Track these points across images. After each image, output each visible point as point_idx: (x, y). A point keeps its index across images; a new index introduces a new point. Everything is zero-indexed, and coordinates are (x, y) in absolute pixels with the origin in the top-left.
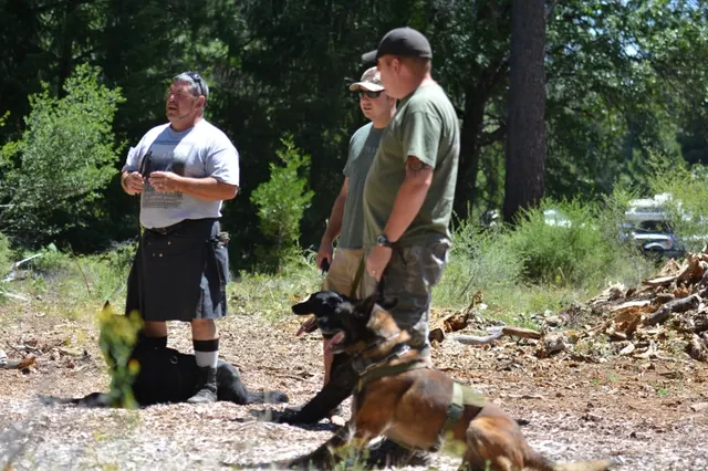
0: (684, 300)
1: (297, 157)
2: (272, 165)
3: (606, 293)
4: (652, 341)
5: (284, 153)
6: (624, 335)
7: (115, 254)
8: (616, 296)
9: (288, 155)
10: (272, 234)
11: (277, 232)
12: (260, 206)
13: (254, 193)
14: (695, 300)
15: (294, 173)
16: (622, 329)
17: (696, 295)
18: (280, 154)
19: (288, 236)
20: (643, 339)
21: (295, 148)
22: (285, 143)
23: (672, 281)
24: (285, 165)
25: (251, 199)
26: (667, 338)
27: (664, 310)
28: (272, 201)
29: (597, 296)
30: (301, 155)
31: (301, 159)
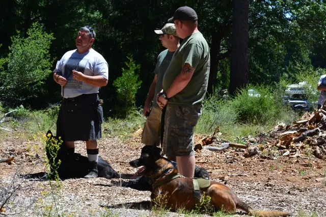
0: (312, 131)
1: (134, 65)
2: (123, 69)
3: (277, 127)
4: (298, 150)
5: (128, 63)
6: (285, 147)
7: (51, 109)
8: (281, 129)
9: (130, 64)
10: (123, 100)
11: (125, 100)
12: (117, 87)
13: (115, 82)
14: (317, 130)
15: (133, 72)
16: (284, 144)
17: (318, 128)
18: (126, 63)
19: (130, 101)
20: (293, 149)
21: (133, 61)
22: (129, 58)
23: (307, 122)
24: (129, 69)
25: (113, 84)
26: (305, 148)
27: (303, 135)
28: (123, 85)
29: (272, 129)
30: (136, 64)
31: (136, 66)
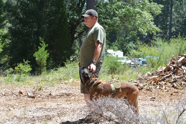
0: (168, 75)
1: (45, 45)
2: (39, 47)
3: (146, 74)
4: (163, 85)
5: (42, 44)
6: (156, 84)
7: (8, 71)
8: (149, 75)
9: (43, 44)
10: (39, 64)
11: (41, 64)
12: (36, 57)
13: (34, 54)
14: (171, 75)
15: (44, 49)
16: (155, 83)
17: (171, 74)
18: (40, 44)
19: (44, 65)
20: (161, 85)
21: (44, 43)
22: (42, 41)
23: (163, 71)
24: (42, 47)
25: (33, 56)
26: (167, 84)
27: (164, 78)
28: (39, 56)
29: (145, 75)
30: (46, 44)
31: (46, 45)
